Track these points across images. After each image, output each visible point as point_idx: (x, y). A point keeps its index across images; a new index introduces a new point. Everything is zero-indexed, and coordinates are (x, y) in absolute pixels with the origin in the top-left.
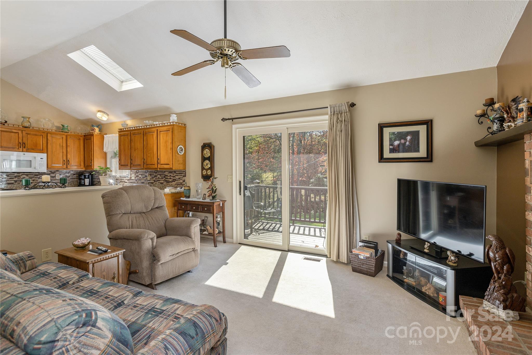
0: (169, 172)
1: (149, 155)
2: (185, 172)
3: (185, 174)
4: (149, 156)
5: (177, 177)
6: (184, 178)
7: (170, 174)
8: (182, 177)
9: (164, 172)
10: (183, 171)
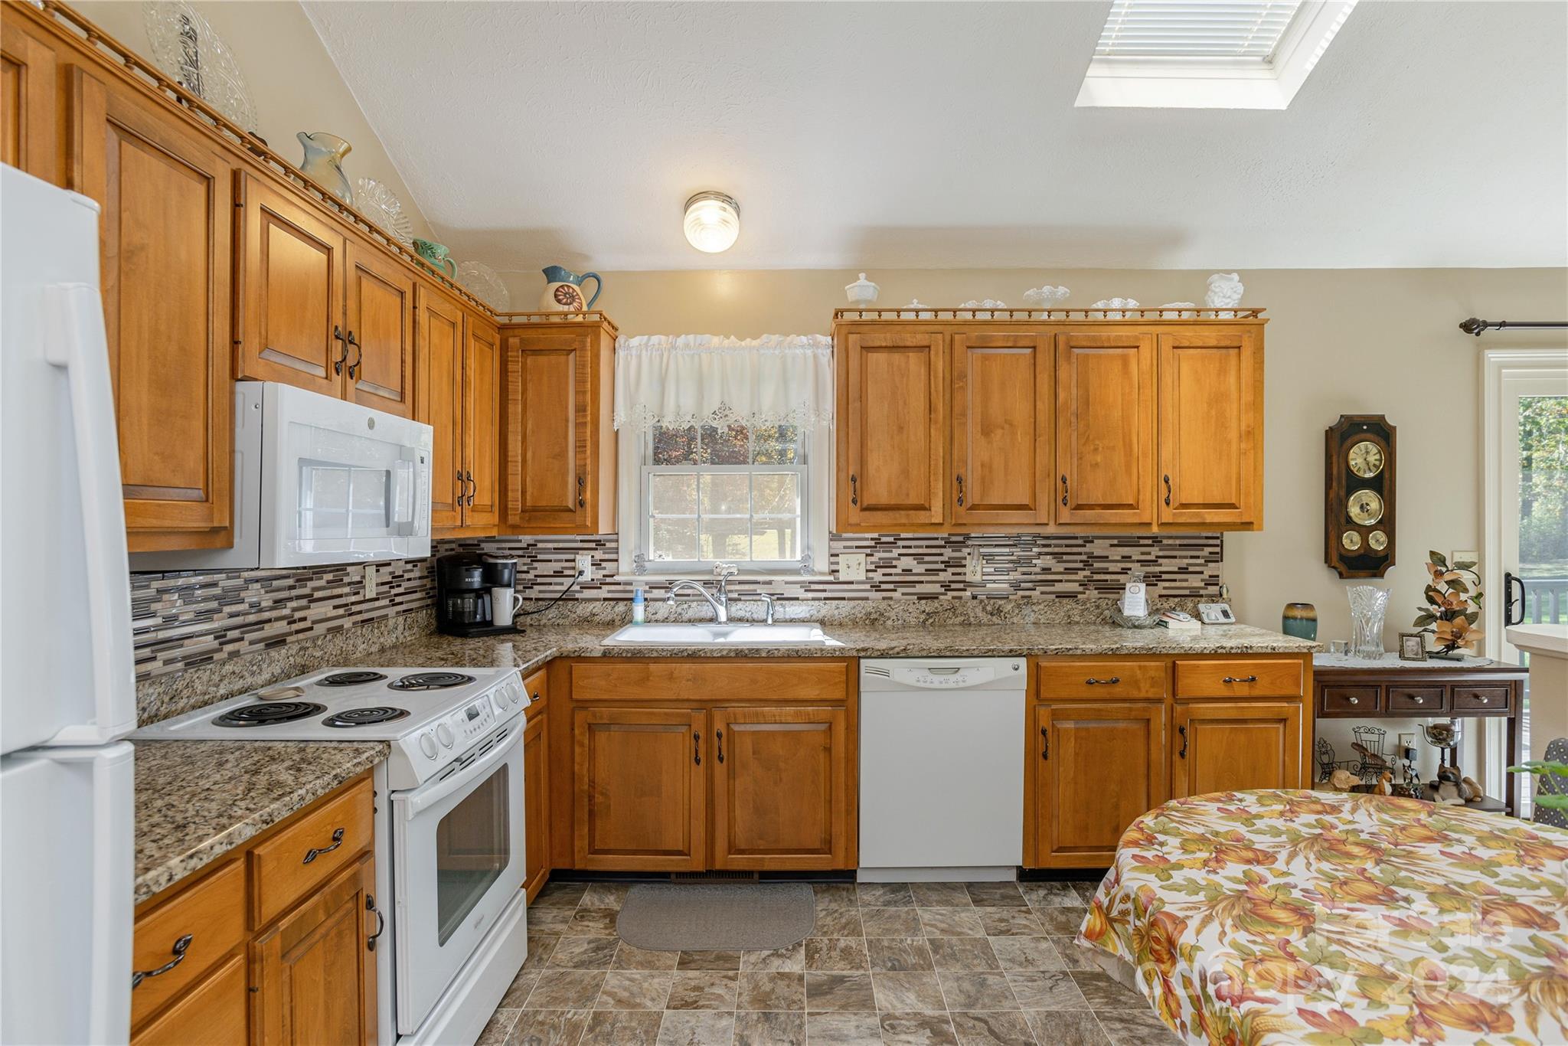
0: (1115, 542)
1: (1099, 458)
2: (1218, 542)
3: (1218, 549)
4: (1095, 466)
5: (1168, 565)
6: (1210, 570)
7: (1126, 551)
8: (1201, 561)
9: (1080, 542)
10: (1207, 538)
